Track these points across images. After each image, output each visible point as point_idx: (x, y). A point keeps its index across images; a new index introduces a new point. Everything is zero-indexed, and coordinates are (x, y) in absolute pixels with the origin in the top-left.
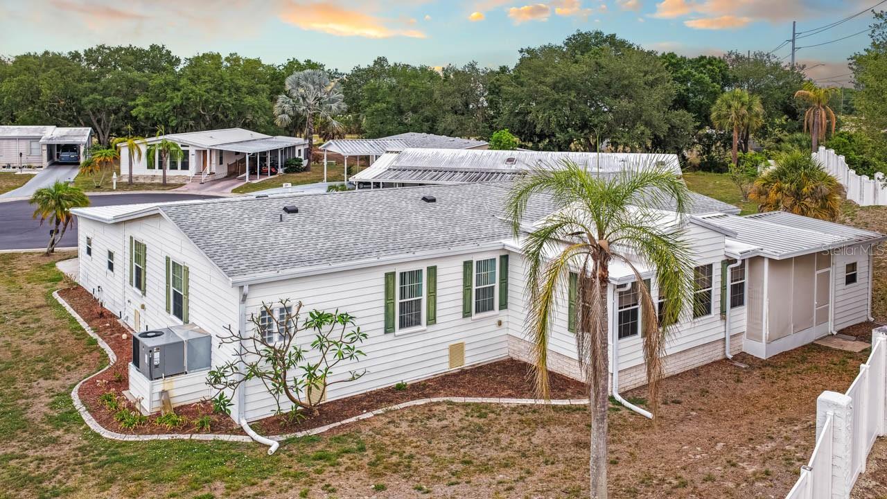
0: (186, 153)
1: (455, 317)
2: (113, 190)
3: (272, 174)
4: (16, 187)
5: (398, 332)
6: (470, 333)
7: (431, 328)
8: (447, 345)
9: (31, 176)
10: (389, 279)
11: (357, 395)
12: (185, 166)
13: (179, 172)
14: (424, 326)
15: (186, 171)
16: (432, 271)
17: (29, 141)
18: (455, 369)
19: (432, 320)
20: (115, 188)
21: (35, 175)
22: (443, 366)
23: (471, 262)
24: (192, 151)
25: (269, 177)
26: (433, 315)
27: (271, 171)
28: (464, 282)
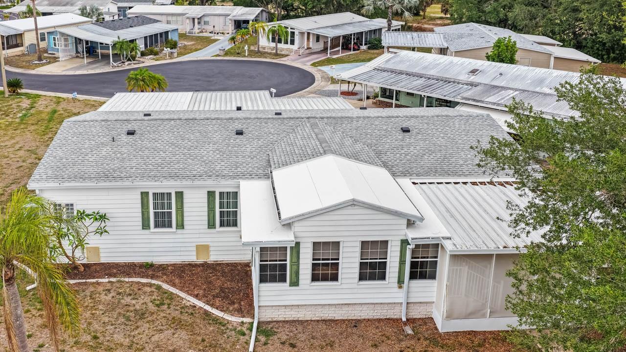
0: (293, 34)
1: (201, 227)
2: (245, 56)
3: (354, 50)
4: (201, 49)
5: (153, 229)
6: (216, 240)
7: (180, 231)
8: (195, 244)
9: (216, 40)
10: (144, 196)
11: (121, 263)
12: (292, 43)
13: (289, 46)
14: (174, 229)
15: (293, 46)
16: (180, 195)
17: (224, 17)
18: (201, 261)
19: (181, 226)
20: (247, 55)
21: (220, 40)
22: (191, 257)
23: (214, 192)
24: (296, 33)
25: (352, 52)
26: (181, 223)
27: (353, 48)
28: (208, 205)
